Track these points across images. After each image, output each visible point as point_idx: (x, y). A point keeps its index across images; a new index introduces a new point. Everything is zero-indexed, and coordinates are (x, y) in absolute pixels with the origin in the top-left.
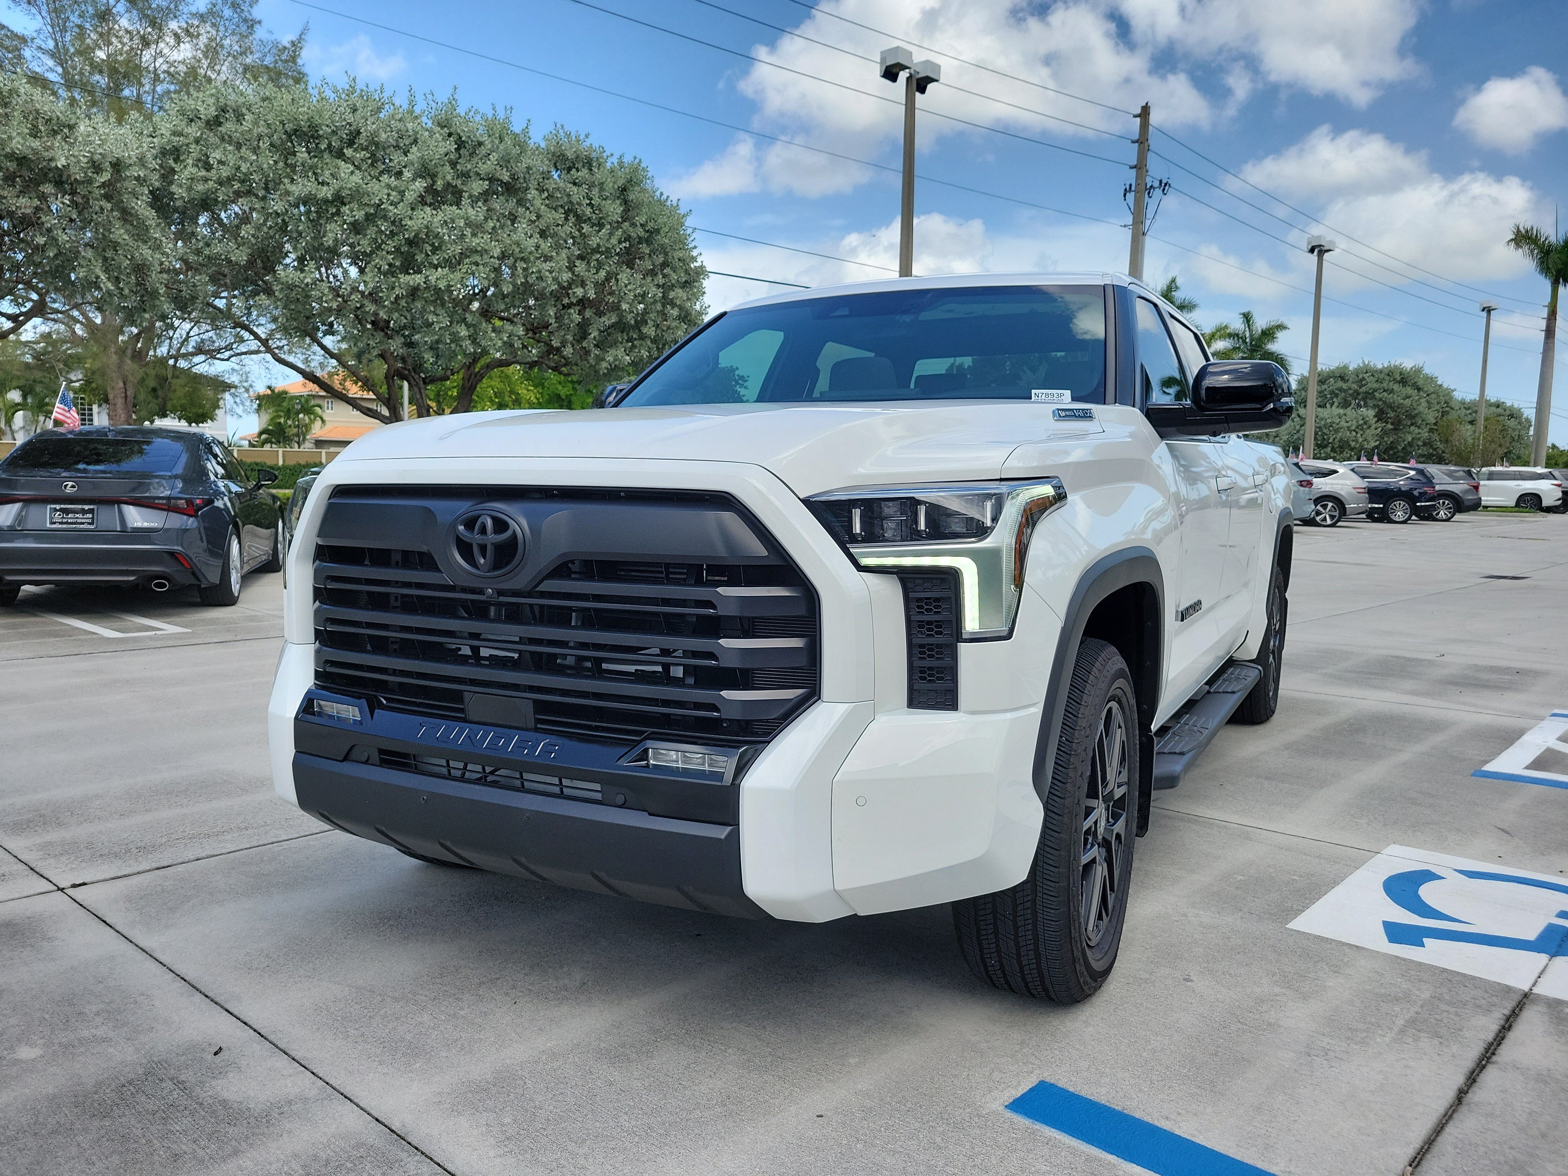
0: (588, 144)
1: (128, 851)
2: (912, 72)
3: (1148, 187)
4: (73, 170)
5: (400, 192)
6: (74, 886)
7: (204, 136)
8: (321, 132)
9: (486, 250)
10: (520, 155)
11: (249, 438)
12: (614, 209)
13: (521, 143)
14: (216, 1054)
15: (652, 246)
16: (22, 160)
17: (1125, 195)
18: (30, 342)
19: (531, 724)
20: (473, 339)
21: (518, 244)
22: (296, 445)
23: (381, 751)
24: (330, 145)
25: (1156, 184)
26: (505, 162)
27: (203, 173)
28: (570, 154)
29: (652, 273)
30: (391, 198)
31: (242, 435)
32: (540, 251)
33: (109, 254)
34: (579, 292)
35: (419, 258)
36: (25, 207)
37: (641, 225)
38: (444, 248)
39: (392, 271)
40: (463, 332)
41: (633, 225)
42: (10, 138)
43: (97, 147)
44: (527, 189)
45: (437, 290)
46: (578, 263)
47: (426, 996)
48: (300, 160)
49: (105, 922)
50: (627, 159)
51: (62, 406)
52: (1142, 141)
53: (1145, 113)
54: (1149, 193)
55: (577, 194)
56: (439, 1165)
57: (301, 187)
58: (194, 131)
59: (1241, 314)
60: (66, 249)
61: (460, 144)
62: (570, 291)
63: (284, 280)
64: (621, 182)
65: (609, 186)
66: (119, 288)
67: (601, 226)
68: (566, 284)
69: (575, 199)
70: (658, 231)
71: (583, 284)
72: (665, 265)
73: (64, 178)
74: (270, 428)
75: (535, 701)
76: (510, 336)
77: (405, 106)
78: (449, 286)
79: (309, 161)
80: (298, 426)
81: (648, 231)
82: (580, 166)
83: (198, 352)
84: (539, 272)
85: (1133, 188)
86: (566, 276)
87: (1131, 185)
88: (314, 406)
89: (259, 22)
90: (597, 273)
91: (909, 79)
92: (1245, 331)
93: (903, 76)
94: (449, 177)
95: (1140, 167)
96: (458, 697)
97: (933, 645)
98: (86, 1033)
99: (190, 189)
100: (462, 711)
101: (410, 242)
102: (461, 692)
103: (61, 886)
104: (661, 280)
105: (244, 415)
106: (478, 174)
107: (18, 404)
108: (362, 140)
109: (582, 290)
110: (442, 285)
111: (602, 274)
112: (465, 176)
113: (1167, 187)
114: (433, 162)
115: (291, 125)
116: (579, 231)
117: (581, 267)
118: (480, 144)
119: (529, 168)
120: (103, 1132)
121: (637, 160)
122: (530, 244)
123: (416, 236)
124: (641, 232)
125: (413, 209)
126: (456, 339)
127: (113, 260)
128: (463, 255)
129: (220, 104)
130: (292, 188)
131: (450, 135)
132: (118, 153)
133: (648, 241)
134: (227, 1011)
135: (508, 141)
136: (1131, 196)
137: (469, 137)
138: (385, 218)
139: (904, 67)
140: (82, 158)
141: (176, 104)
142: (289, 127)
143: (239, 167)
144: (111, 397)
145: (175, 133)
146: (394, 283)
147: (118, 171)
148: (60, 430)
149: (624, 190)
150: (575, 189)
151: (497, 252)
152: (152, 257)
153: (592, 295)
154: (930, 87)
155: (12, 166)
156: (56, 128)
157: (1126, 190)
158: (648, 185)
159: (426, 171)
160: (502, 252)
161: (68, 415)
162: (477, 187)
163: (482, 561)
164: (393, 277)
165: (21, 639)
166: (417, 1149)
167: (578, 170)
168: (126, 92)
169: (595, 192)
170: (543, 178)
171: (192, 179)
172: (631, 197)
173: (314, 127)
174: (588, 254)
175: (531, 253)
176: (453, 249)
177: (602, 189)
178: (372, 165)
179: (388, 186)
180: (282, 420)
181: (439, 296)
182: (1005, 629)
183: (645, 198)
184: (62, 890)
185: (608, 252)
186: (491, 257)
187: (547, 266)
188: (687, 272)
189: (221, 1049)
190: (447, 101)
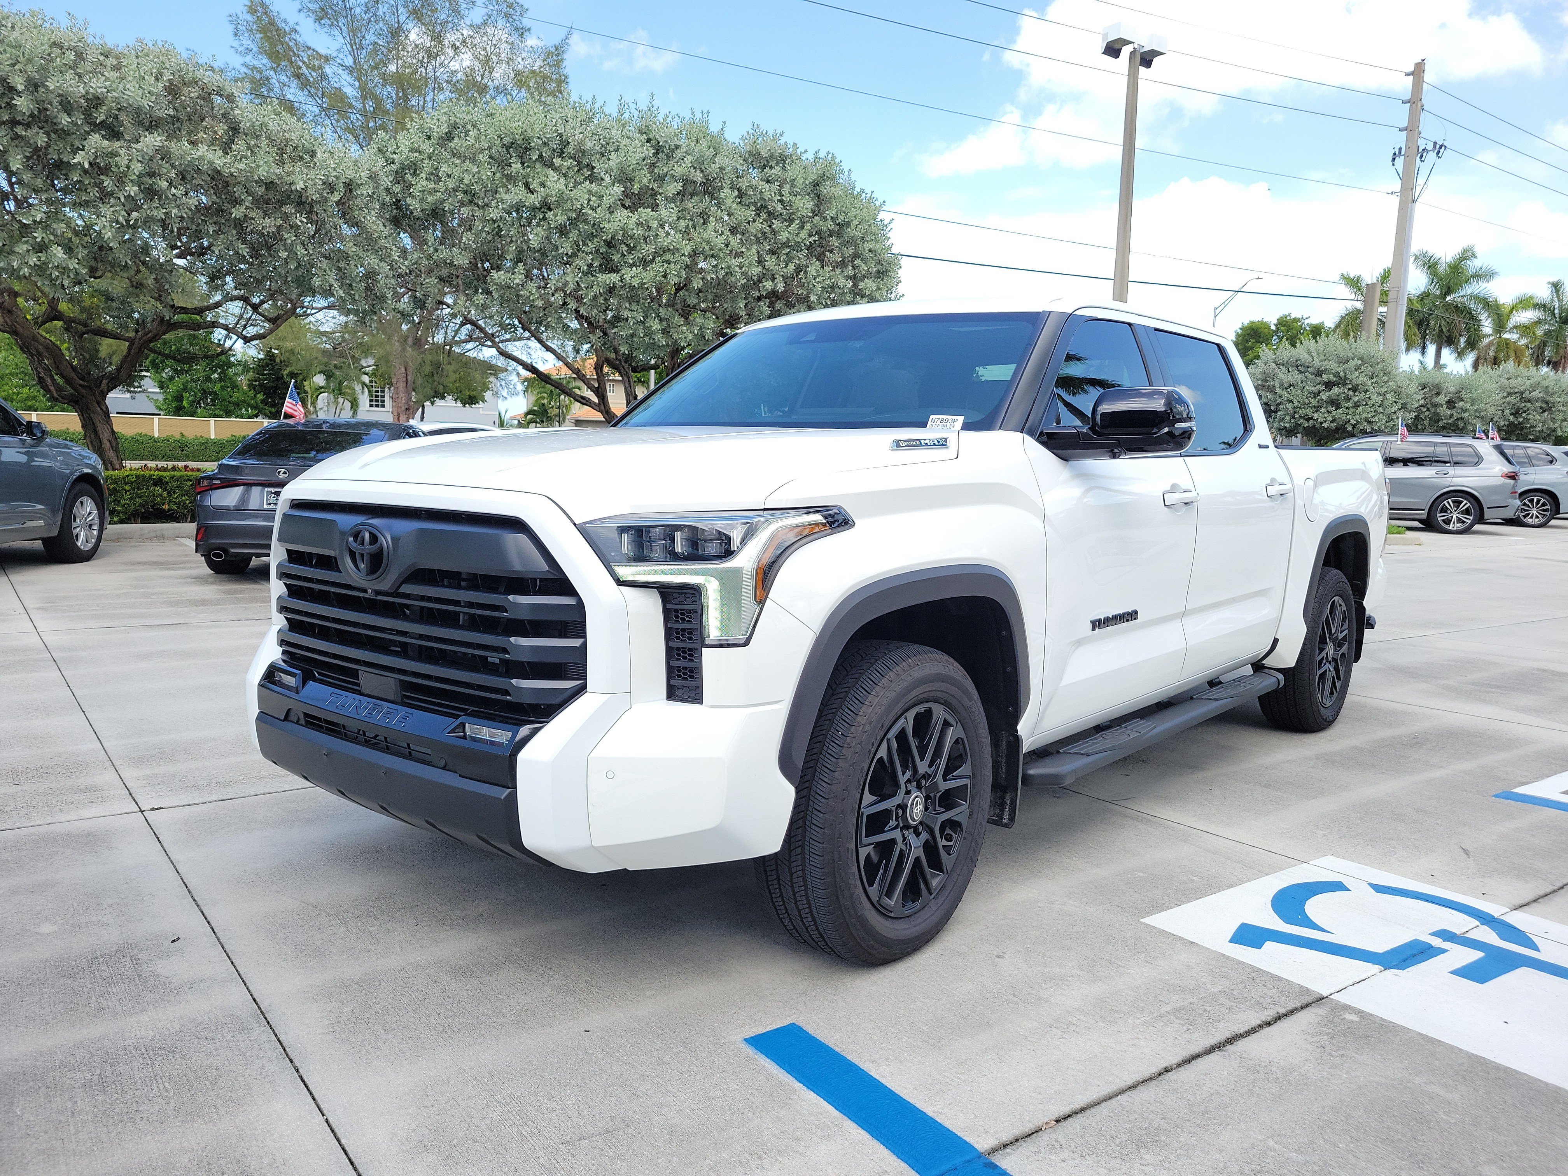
0: (782, 141)
1: (209, 785)
2: (1136, 46)
3: (1420, 150)
4: (310, 191)
5: (600, 197)
6: (153, 809)
7: (436, 152)
8: (533, 144)
9: (678, 249)
10: (715, 156)
11: (518, 418)
12: (804, 205)
13: (716, 144)
14: (173, 941)
15: (842, 239)
16: (270, 185)
17: (1394, 160)
18: (327, 332)
19: (399, 700)
20: (665, 332)
21: (708, 242)
22: (557, 423)
23: (306, 715)
24: (541, 156)
25: (1430, 146)
26: (699, 164)
27: (432, 185)
28: (764, 153)
29: (843, 264)
30: (591, 203)
31: (512, 415)
32: (729, 248)
33: (342, 265)
34: (769, 285)
35: (616, 258)
36: (270, 227)
37: (832, 218)
38: (638, 248)
39: (590, 271)
40: (656, 326)
41: (825, 219)
42: (258, 166)
43: (331, 171)
44: (722, 188)
45: (632, 288)
46: (768, 258)
47: (353, 914)
48: (514, 170)
49: (158, 838)
50: (822, 155)
51: (291, 401)
52: (1415, 102)
53: (1418, 71)
54: (1422, 156)
55: (769, 191)
56: (276, 1035)
57: (515, 195)
58: (427, 147)
59: (1549, 283)
60: (305, 261)
61: (658, 149)
62: (760, 285)
63: (498, 281)
64: (812, 177)
65: (800, 182)
66: (350, 295)
67: (791, 221)
68: (755, 278)
69: (767, 196)
70: (848, 224)
71: (773, 279)
72: (856, 256)
73: (304, 199)
74: (536, 408)
75: (401, 680)
76: (701, 329)
77: (615, 114)
78: (643, 284)
79: (522, 171)
80: (559, 408)
81: (839, 224)
82: (773, 163)
83: (470, 340)
84: (729, 267)
85: (1403, 153)
86: (756, 270)
87: (1400, 149)
88: (575, 388)
89: (529, 30)
90: (786, 267)
91: (1132, 54)
92: (1552, 301)
93: (1126, 51)
94: (645, 181)
95: (1412, 129)
96: (355, 674)
97: (685, 648)
98: (95, 919)
99: (422, 200)
100: (358, 685)
101: (609, 244)
102: (357, 670)
103: (143, 809)
104: (850, 271)
105: (509, 397)
106: (673, 176)
107: (322, 388)
108: (570, 150)
109: (771, 283)
110: (635, 283)
111: (791, 267)
112: (661, 178)
113: (1442, 151)
114: (631, 168)
115: (508, 139)
116: (770, 226)
117: (770, 262)
118: (677, 147)
119: (722, 169)
120: (63, 987)
121: (830, 156)
122: (719, 241)
123: (613, 238)
124: (830, 225)
125: (611, 213)
126: (649, 333)
127: (346, 269)
128: (656, 254)
129: (451, 122)
130: (506, 197)
131: (649, 141)
132: (350, 174)
133: (839, 235)
134: (202, 912)
135: (704, 143)
136: (1400, 161)
137: (666, 142)
138: (585, 221)
139: (1128, 43)
140: (317, 181)
141: (416, 122)
142: (507, 140)
143: (463, 179)
144: (394, 381)
145: (412, 150)
146: (593, 281)
147: (351, 190)
148: (290, 421)
149: (816, 184)
150: (767, 186)
151: (687, 250)
152: (378, 266)
153: (780, 287)
154: (1156, 60)
155: (261, 190)
156: (301, 154)
157: (1395, 154)
158: (842, 179)
159: (624, 177)
160: (693, 251)
161: (295, 408)
162: (672, 188)
163: (363, 566)
164: (593, 276)
165: (233, 603)
166: (268, 1023)
167: (771, 168)
168: (414, 102)
169: (786, 189)
170: (737, 177)
171: (423, 191)
172: (823, 191)
173: (527, 140)
174: (778, 248)
175: (720, 250)
176: (647, 249)
177: (793, 186)
178: (578, 171)
179: (590, 192)
180: (545, 401)
181: (633, 295)
182: (743, 638)
183: (838, 191)
184: (142, 811)
185: (797, 247)
186: (683, 255)
187: (735, 262)
188: (879, 262)
189: (178, 939)
190: (647, 109)
